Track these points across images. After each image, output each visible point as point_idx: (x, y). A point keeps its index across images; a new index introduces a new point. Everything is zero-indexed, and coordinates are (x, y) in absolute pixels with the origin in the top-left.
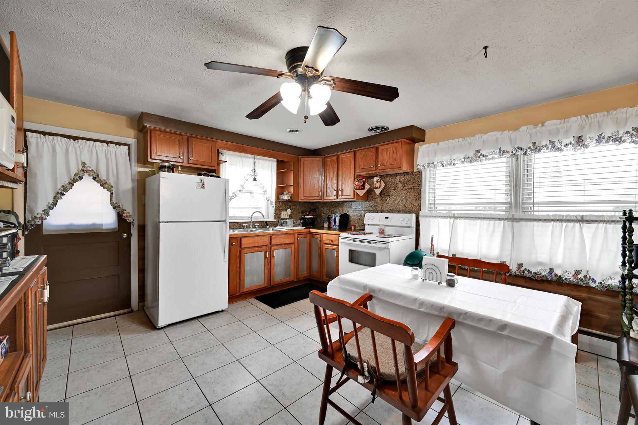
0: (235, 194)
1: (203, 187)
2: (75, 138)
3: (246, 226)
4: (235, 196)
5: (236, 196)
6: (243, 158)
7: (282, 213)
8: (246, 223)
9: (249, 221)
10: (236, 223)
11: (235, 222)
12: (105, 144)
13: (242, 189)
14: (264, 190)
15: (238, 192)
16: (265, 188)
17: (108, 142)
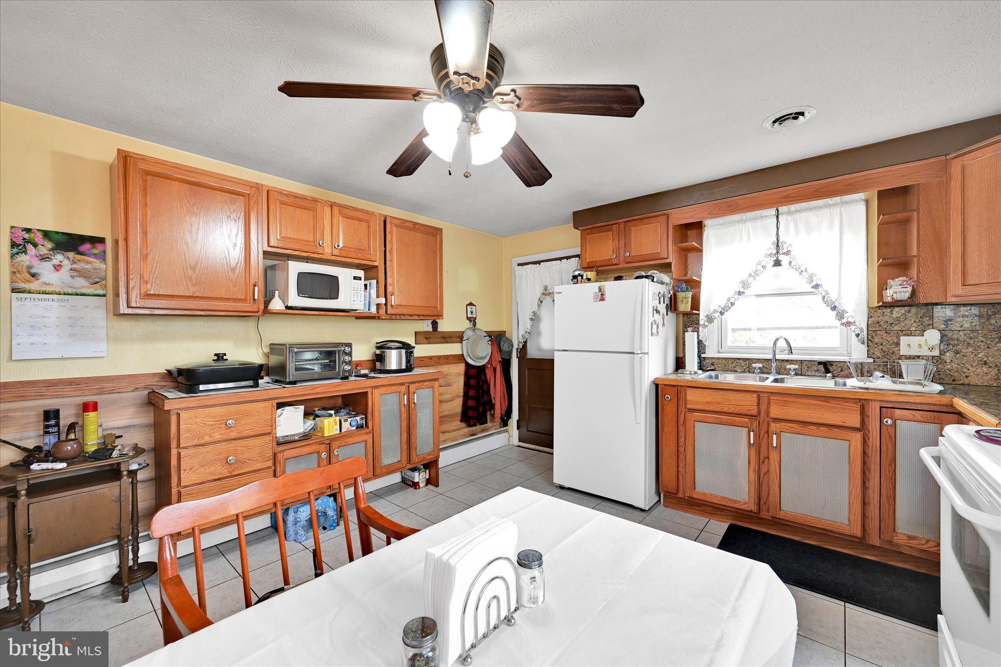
0: (731, 301)
1: (602, 299)
2: (539, 262)
3: (760, 368)
4: (730, 306)
5: (733, 304)
6: (749, 224)
7: (904, 340)
8: (759, 360)
9: (770, 357)
10: (742, 361)
11: (738, 359)
12: (559, 261)
13: (742, 290)
14: (814, 284)
15: (736, 297)
16: (815, 278)
17: (560, 259)
